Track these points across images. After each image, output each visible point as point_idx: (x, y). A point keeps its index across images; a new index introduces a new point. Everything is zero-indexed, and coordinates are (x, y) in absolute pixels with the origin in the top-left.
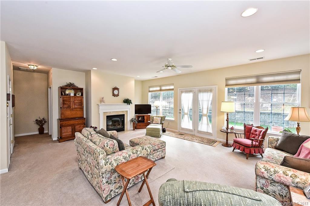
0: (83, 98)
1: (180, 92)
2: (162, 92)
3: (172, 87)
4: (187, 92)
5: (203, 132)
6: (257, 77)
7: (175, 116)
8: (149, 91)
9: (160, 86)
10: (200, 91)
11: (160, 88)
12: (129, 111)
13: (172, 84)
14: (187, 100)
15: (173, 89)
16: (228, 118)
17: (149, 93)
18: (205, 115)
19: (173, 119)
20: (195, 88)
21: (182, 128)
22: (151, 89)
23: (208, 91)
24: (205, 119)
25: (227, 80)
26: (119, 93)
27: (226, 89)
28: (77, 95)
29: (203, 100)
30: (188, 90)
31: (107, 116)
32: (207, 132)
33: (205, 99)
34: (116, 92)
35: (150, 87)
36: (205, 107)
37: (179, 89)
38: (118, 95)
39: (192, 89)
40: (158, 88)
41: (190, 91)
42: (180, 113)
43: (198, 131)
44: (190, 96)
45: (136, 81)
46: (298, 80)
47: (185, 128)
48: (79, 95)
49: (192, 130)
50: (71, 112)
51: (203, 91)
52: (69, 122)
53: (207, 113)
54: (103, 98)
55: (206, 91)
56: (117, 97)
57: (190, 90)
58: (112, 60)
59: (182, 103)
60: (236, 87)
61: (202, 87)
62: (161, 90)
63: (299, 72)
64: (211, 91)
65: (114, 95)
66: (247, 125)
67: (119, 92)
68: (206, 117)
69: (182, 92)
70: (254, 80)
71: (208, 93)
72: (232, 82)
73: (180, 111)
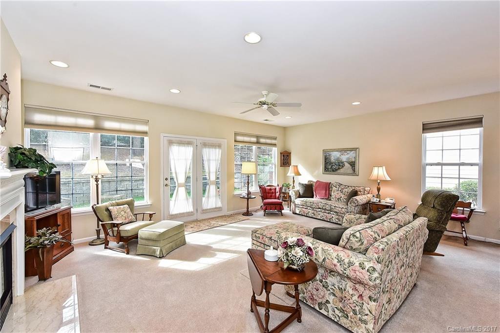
1: (166, 143)
4: (181, 143)
5: (210, 209)
6: (258, 137)
9: (96, 117)
10: (205, 145)
11: (96, 124)
18: (212, 183)
19: (149, 202)
20: (196, 138)
21: (173, 214)
23: (216, 146)
24: (212, 189)
29: (209, 160)
30: (183, 140)
32: (216, 208)
33: (213, 158)
36: (213, 169)
37: (162, 135)
39: (192, 140)
40: (88, 123)
41: (189, 143)
43: (203, 210)
44: (188, 151)
46: (275, 145)
47: (178, 213)
49: (191, 212)
51: (209, 146)
53: (216, 179)
55: (213, 146)
57: (189, 140)
63: (275, 139)
64: (219, 146)
68: (214, 186)
69: (171, 143)
70: (254, 140)
71: (215, 148)
72: (239, 138)
73: (166, 182)
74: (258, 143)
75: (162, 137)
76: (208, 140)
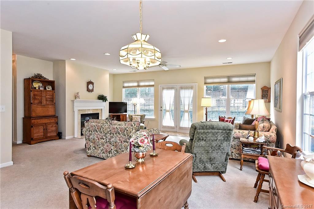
0: (55, 92)
1: (161, 89)
2: (140, 88)
3: (152, 83)
4: (169, 88)
5: (185, 127)
6: (229, 77)
7: (156, 114)
8: (124, 87)
9: (138, 82)
10: (182, 88)
11: (138, 84)
12: (104, 109)
13: (153, 80)
14: (168, 96)
15: (153, 86)
16: (206, 112)
17: (123, 89)
18: (187, 111)
19: (153, 117)
20: (177, 84)
21: (163, 126)
22: (126, 85)
23: (189, 88)
24: (186, 115)
25: (205, 78)
26: (93, 88)
27: (205, 87)
28: (47, 89)
29: (184, 97)
30: (169, 86)
31: (81, 114)
33: (187, 96)
34: (90, 87)
35: (124, 82)
36: (187, 103)
37: (160, 85)
38: (92, 91)
39: (173, 86)
40: (136, 84)
41: (172, 88)
42: (161, 110)
43: (180, 127)
44: (172, 93)
45: (110, 74)
46: (253, 82)
47: (166, 125)
48: (48, 88)
49: (173, 127)
50: (42, 109)
51: (184, 88)
52: (40, 121)
53: (188, 109)
54: (78, 93)
55: (187, 88)
56: (91, 92)
58: (105, 54)
59: (163, 99)
60: (212, 85)
61: (183, 84)
62: (139, 86)
63: (254, 75)
64: (192, 88)
65: (88, 90)
66: (221, 117)
67: (93, 86)
68: (187, 113)
69: (163, 89)
70: (225, 80)
71: (189, 90)
72: (209, 81)
73: (161, 109)
74: (229, 82)
75: (159, 86)
76: (183, 85)
